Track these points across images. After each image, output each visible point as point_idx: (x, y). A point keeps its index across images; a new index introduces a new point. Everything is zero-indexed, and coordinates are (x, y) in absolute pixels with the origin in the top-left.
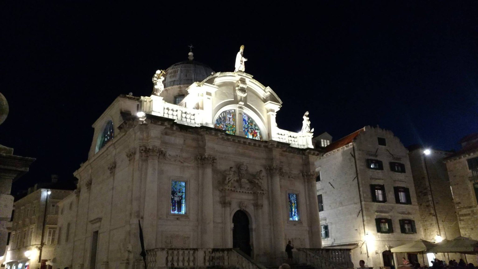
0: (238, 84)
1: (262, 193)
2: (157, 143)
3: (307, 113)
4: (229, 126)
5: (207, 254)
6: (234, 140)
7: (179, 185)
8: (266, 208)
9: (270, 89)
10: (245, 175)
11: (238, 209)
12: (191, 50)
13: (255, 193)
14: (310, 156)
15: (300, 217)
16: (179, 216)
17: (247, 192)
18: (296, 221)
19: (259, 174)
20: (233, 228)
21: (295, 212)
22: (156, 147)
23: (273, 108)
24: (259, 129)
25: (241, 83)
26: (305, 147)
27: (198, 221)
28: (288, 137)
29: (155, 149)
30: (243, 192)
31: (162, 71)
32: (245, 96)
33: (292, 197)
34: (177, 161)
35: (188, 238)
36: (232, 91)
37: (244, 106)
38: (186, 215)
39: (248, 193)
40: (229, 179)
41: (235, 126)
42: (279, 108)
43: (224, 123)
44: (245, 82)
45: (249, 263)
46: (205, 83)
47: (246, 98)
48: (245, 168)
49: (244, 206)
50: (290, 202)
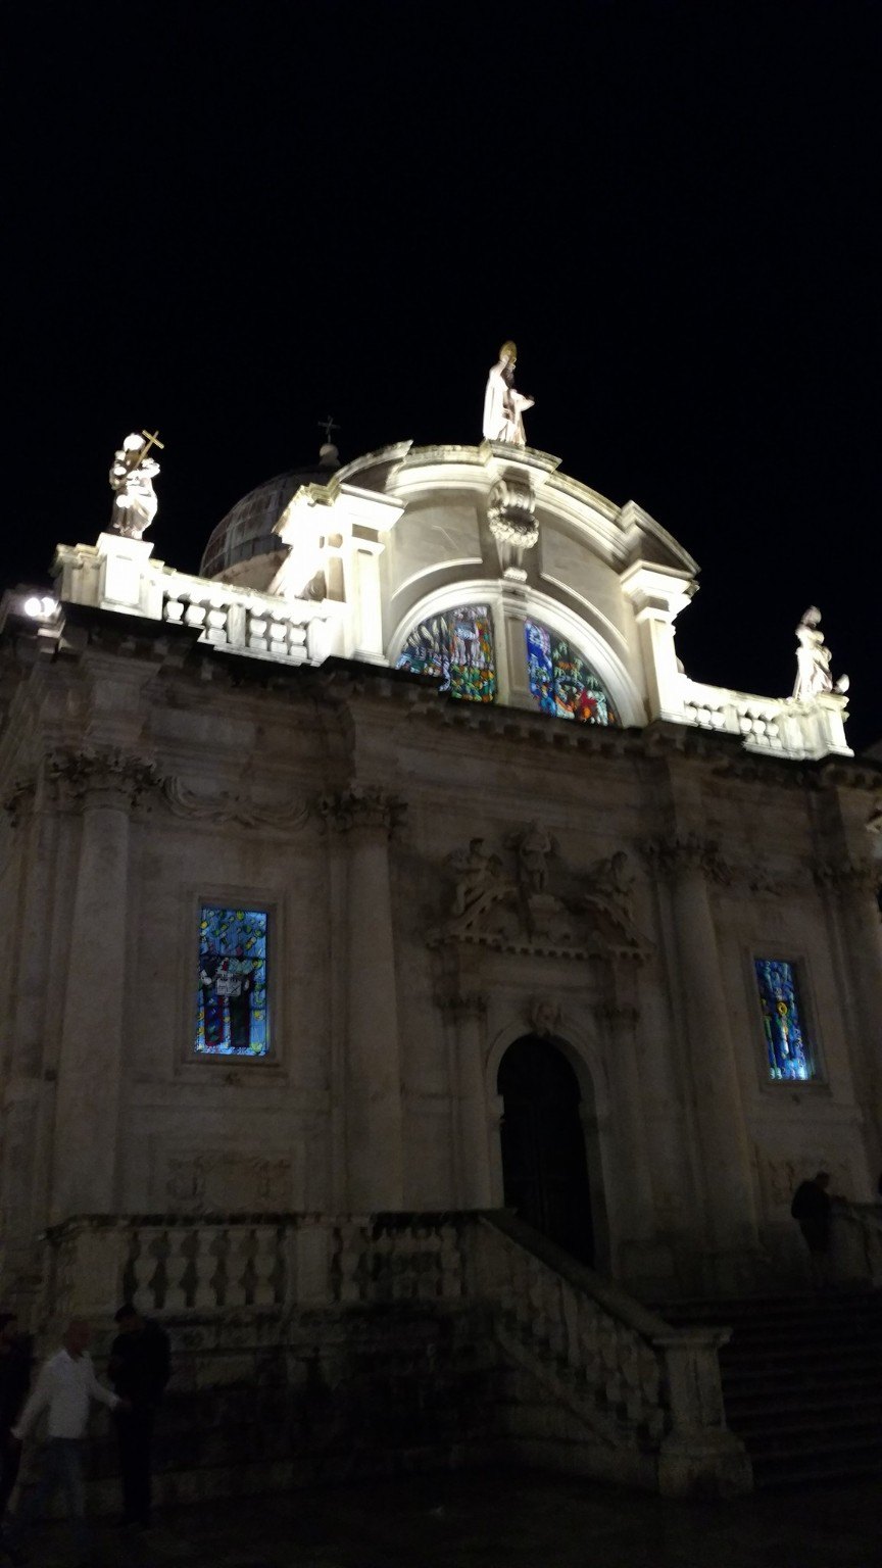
0: (499, 497)
1: (630, 954)
2: (126, 738)
3: (814, 616)
4: (467, 675)
5: (346, 1244)
6: (485, 727)
7: (241, 924)
8: (654, 1026)
9: (642, 511)
10: (546, 876)
11: (522, 1030)
12: (329, 437)
13: (597, 960)
14: (841, 789)
15: (817, 1064)
16: (237, 1064)
17: (559, 951)
18: (798, 1079)
19: (613, 869)
20: (502, 1117)
21: (792, 1044)
22: (118, 753)
23: (659, 595)
24: (605, 686)
25: (509, 489)
26: (818, 755)
27: (328, 1088)
28: (739, 716)
29: (112, 760)
30: (539, 953)
31: (149, 436)
32: (531, 544)
33: (773, 978)
34: (223, 818)
35: (284, 1167)
36: (472, 530)
37: (528, 589)
38: (268, 1064)
39: (566, 955)
40: (468, 892)
41: (495, 673)
42: (686, 592)
43: (443, 661)
44: (528, 487)
45: (559, 1285)
46: (345, 487)
47: (534, 552)
48: (544, 847)
49: (547, 1018)
50: (768, 995)
